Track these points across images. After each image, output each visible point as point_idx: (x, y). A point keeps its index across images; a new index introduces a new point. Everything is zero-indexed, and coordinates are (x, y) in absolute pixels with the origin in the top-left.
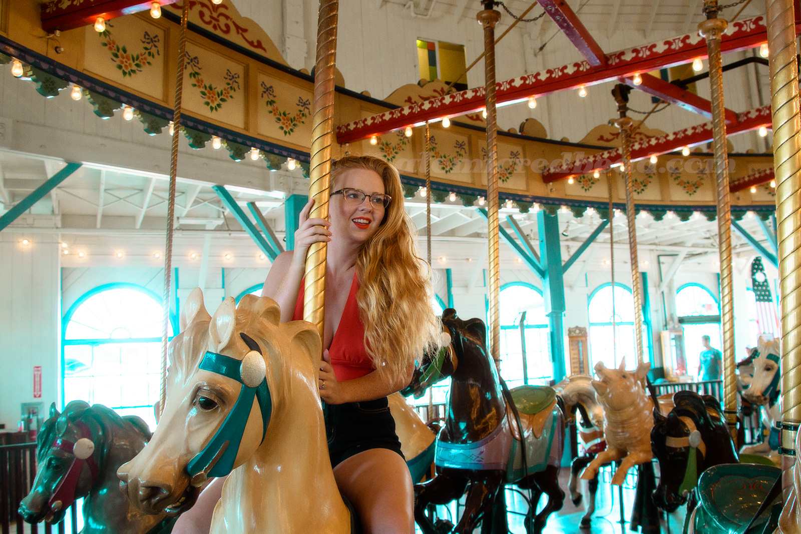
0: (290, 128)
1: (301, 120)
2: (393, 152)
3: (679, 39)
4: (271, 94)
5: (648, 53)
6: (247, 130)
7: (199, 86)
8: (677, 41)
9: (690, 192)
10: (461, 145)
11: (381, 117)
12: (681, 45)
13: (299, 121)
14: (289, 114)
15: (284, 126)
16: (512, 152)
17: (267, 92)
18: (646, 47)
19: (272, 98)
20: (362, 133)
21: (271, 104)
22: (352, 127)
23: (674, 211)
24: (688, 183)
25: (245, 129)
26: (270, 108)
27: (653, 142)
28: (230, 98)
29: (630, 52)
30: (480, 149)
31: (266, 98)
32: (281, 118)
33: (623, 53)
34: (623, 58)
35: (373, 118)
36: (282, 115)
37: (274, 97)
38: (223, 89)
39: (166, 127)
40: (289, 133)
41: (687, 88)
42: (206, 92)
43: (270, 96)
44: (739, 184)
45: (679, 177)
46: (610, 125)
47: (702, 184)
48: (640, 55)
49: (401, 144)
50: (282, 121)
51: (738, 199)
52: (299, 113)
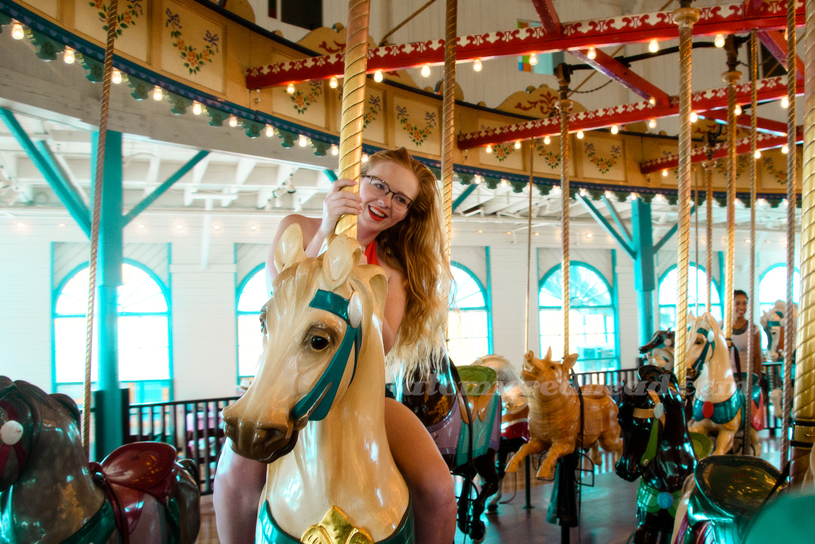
0: (196, 65)
1: (208, 58)
2: (305, 103)
3: (638, 17)
4: (176, 24)
5: (606, 28)
6: (149, 64)
7: (98, 7)
8: (636, 19)
9: (603, 170)
10: (376, 101)
11: (302, 63)
12: (640, 24)
13: (206, 59)
14: (195, 49)
15: (190, 63)
16: (428, 113)
17: (172, 21)
18: (604, 21)
19: (177, 29)
20: (276, 79)
21: (176, 36)
22: (266, 71)
23: (586, 188)
24: (602, 160)
25: (147, 62)
26: (175, 40)
27: (582, 116)
28: (131, 23)
29: (588, 24)
30: (395, 106)
31: (171, 29)
32: (187, 53)
33: (579, 25)
34: (579, 29)
35: (292, 64)
36: (188, 50)
37: (180, 27)
38: (124, 13)
39: (62, 52)
40: (195, 72)
41: (630, 66)
42: (105, 14)
43: (175, 26)
44: (651, 165)
45: (593, 153)
46: (528, 92)
47: (615, 163)
48: (598, 29)
49: (313, 95)
50: (188, 56)
51: (649, 180)
52: (206, 49)
